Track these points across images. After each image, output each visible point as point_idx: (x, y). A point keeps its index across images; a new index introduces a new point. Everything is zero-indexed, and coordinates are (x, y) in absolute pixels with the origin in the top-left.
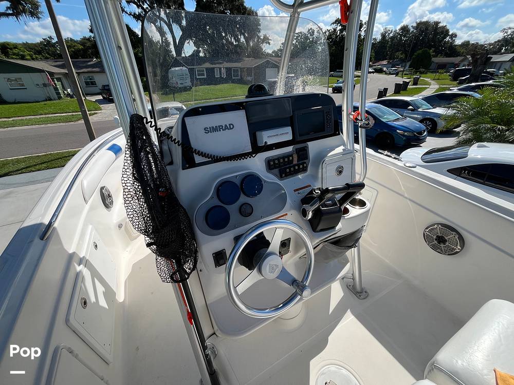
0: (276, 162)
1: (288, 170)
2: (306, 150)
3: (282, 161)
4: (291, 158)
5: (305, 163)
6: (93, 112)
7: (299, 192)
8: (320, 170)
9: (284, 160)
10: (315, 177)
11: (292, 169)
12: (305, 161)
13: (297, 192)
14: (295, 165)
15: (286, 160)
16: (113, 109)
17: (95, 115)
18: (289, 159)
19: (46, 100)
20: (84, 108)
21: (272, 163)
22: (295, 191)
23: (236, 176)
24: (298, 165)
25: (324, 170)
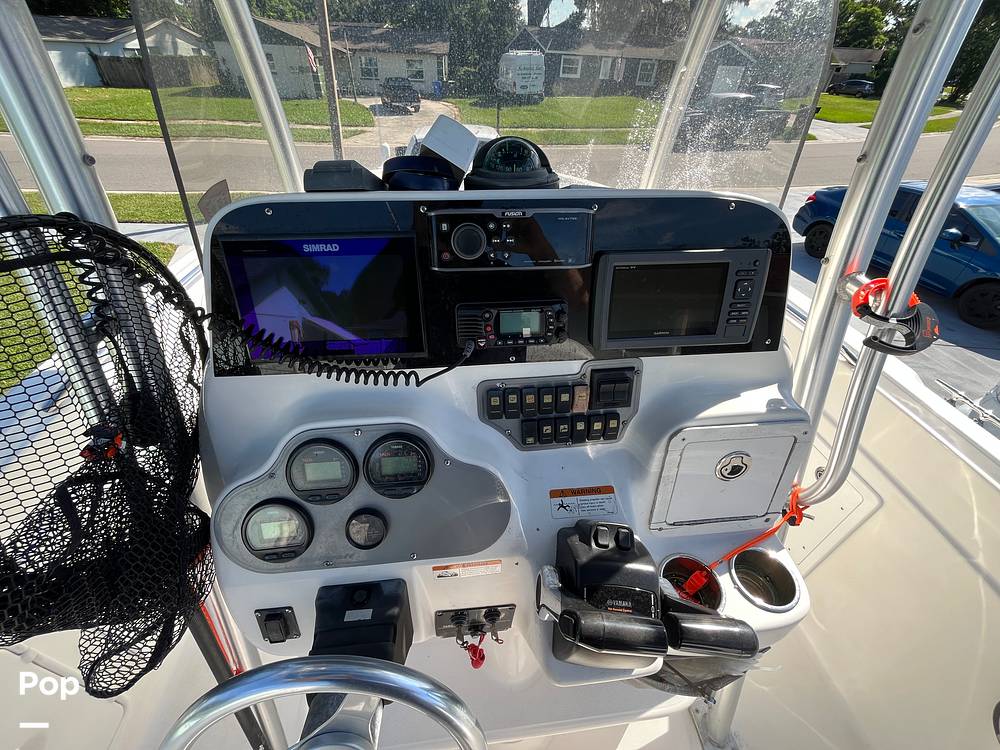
0: (513, 399)
1: (547, 429)
2: (628, 381)
3: (530, 399)
4: (565, 397)
5: (616, 416)
6: (359, 129)
7: (567, 500)
8: (658, 455)
9: (539, 399)
10: (637, 465)
11: (564, 428)
12: (619, 410)
13: (558, 500)
14: (580, 417)
15: (548, 399)
16: (393, 128)
17: (362, 135)
18: (556, 398)
19: (299, 98)
20: (337, 121)
21: (496, 401)
22: (554, 494)
23: (358, 428)
24: (588, 419)
25: (674, 456)
